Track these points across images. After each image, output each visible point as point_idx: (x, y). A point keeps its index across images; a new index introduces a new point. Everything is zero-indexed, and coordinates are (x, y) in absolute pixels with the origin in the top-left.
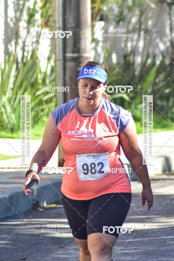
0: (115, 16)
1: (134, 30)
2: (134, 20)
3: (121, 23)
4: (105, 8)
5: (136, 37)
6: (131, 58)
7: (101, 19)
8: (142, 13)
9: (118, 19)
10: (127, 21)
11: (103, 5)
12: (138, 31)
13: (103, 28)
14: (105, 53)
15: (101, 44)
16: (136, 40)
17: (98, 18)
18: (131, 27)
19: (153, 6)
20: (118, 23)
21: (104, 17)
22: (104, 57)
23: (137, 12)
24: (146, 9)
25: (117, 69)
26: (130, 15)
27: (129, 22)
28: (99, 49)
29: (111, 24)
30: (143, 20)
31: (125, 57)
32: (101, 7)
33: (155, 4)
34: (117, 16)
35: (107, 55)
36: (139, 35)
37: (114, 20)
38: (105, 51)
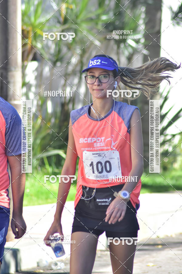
0: (51, 55)
1: (74, 73)
2: (74, 60)
3: (58, 64)
4: (39, 45)
5: (76, 81)
6: (70, 106)
7: (34, 59)
8: (84, 51)
9: (54, 59)
10: (65, 61)
11: (36, 41)
12: (78, 74)
13: (37, 69)
14: (38, 101)
15: (33, 89)
16: (76, 85)
17: (31, 57)
18: (70, 68)
19: (97, 43)
20: (54, 63)
21: (38, 56)
22: (38, 105)
23: (78, 51)
24: (89, 48)
25: (53, 120)
26: (69, 54)
27: (69, 63)
28: (31, 95)
29: (46, 64)
30: (85, 60)
31: (63, 105)
32: (34, 43)
33: (100, 41)
34: (54, 55)
35: (40, 103)
36: (80, 78)
37: (50, 60)
38: (38, 97)
